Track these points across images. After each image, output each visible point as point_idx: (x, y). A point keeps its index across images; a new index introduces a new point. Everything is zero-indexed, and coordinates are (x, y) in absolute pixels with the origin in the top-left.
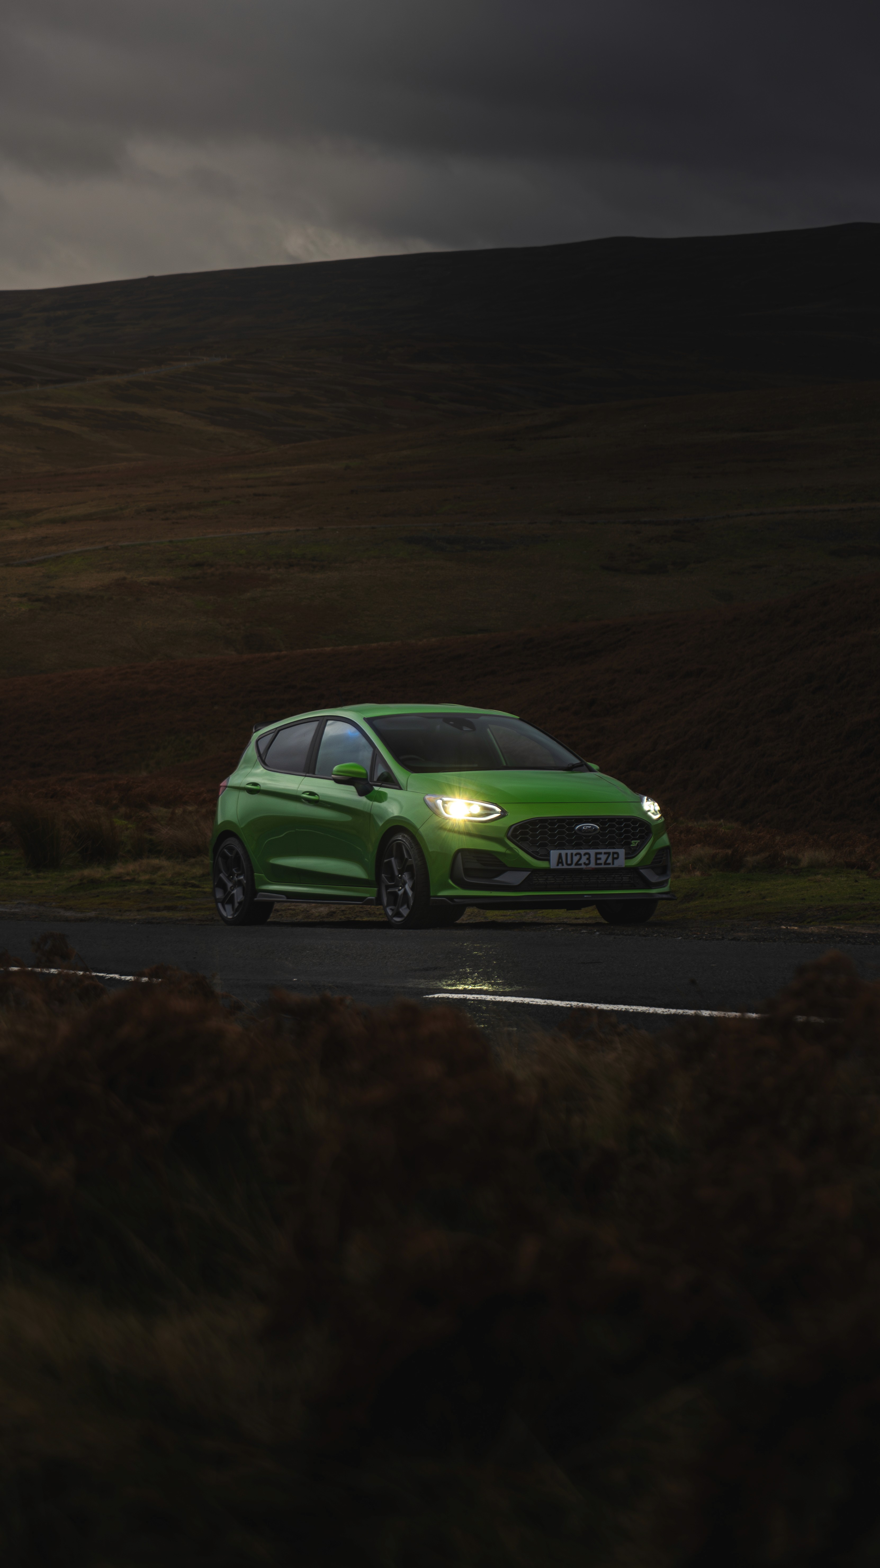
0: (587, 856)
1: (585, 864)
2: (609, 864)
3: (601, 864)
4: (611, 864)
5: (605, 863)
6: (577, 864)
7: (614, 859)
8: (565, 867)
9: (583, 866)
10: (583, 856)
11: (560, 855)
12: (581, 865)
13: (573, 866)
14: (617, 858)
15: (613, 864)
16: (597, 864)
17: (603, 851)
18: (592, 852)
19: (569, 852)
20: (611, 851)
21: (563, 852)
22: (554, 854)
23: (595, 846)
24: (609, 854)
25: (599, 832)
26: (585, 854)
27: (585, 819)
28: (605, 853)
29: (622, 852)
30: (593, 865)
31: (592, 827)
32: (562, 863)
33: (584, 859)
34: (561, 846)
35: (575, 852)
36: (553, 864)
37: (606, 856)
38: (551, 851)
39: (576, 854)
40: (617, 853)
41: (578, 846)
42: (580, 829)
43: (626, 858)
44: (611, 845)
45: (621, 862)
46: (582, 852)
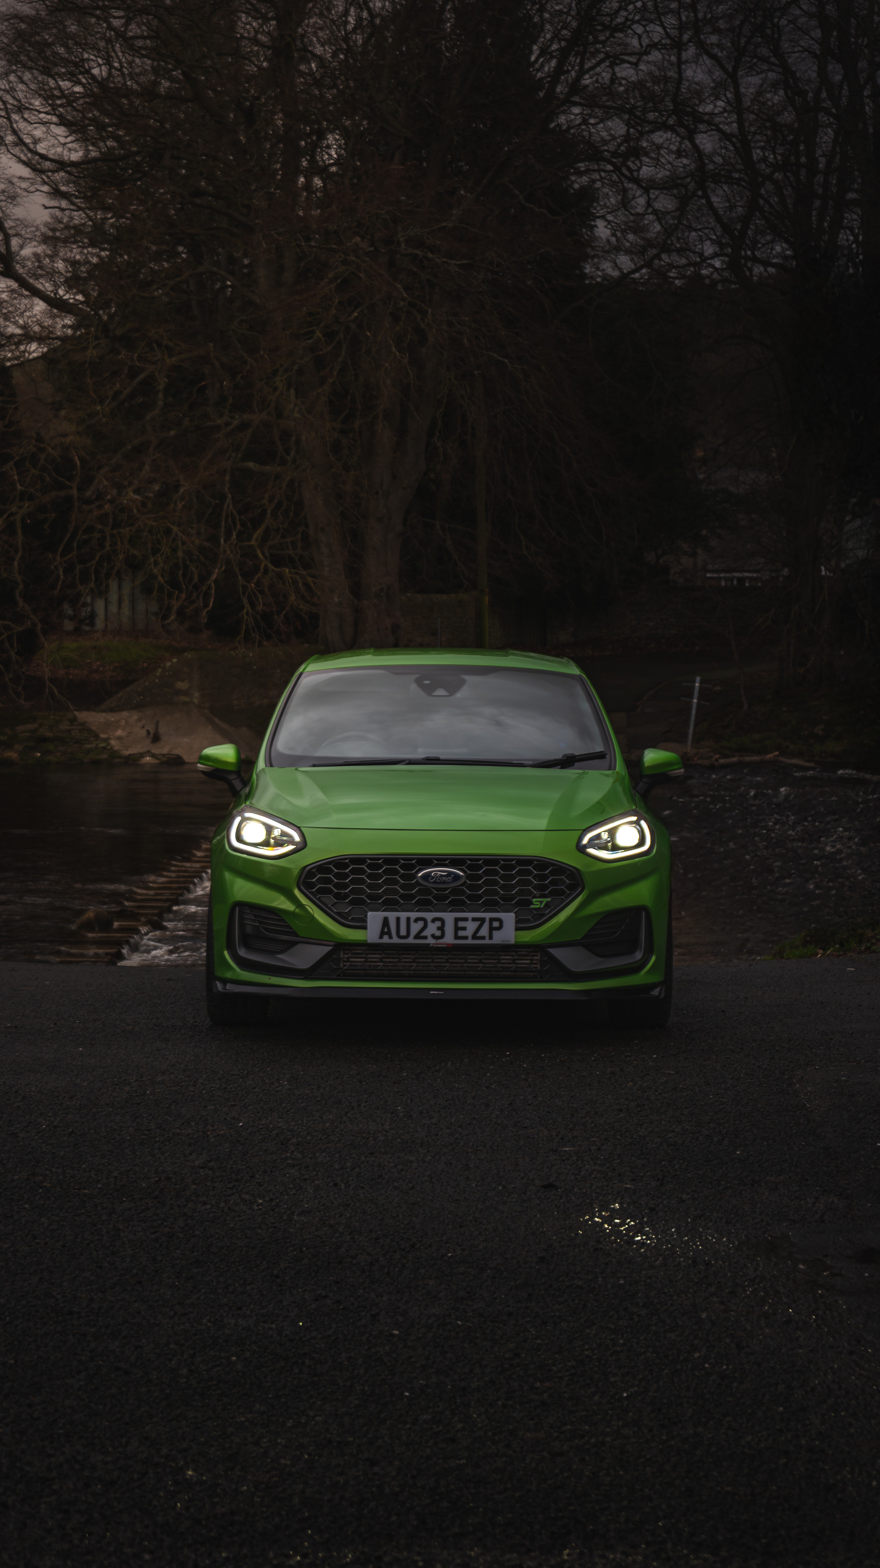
0: (438, 924)
1: (433, 936)
2: (483, 938)
3: (466, 938)
4: (487, 937)
5: (474, 937)
6: (417, 936)
7: (492, 929)
8: (396, 940)
9: (431, 941)
10: (430, 924)
11: (386, 921)
12: (425, 938)
13: (411, 940)
14: (500, 928)
15: (491, 938)
16: (457, 937)
17: (470, 915)
18: (449, 917)
19: (403, 915)
20: (488, 915)
21: (392, 916)
22: (374, 918)
23: (457, 905)
24: (482, 920)
25: (465, 883)
26: (434, 920)
27: (437, 860)
28: (474, 919)
29: (509, 918)
30: (449, 938)
31: (450, 873)
32: (389, 933)
33: (432, 929)
34: (391, 905)
35: (413, 915)
36: (371, 934)
37: (476, 924)
38: (369, 914)
39: (416, 920)
40: (500, 920)
41: (425, 905)
42: (426, 877)
43: (517, 929)
44: (491, 905)
45: (508, 934)
46: (429, 916)
